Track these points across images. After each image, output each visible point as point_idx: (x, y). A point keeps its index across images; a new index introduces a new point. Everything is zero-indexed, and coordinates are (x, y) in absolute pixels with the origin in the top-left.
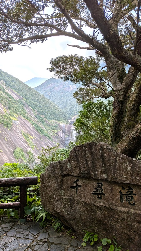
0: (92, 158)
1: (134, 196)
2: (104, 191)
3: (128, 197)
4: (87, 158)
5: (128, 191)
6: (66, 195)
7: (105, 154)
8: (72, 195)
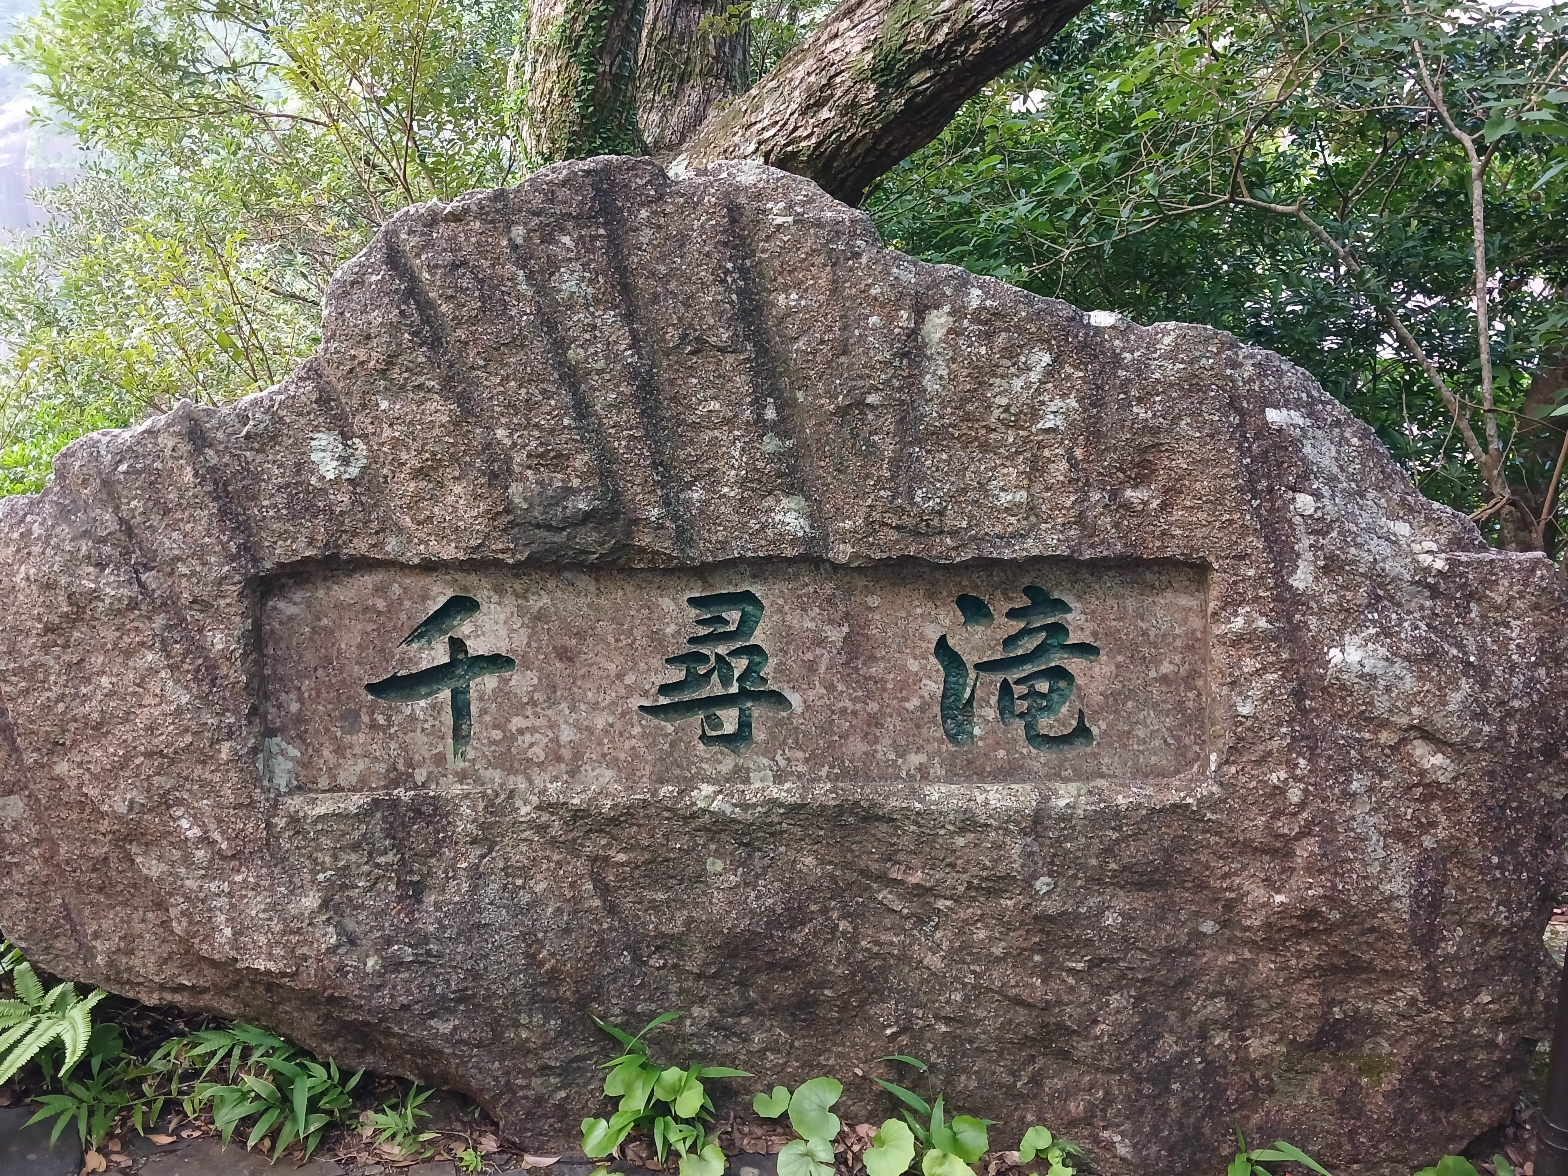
0: (635, 344)
1: (1075, 665)
2: (780, 670)
3: (1018, 682)
4: (575, 354)
5: (1017, 625)
6: (324, 782)
7: (786, 289)
8: (410, 763)
